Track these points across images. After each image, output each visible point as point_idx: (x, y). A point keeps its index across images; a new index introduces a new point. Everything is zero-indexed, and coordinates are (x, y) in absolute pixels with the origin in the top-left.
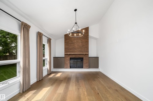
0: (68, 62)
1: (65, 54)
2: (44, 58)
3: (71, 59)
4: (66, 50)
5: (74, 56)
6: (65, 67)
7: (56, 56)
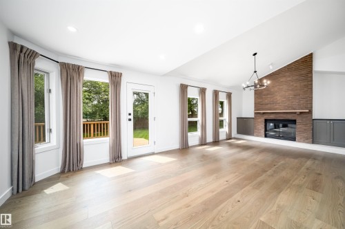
0: (261, 127)
1: (255, 113)
2: (221, 118)
3: (266, 121)
4: (257, 105)
5: (272, 117)
6: (255, 134)
7: (243, 117)
